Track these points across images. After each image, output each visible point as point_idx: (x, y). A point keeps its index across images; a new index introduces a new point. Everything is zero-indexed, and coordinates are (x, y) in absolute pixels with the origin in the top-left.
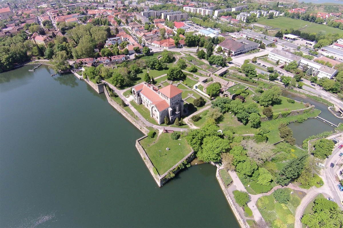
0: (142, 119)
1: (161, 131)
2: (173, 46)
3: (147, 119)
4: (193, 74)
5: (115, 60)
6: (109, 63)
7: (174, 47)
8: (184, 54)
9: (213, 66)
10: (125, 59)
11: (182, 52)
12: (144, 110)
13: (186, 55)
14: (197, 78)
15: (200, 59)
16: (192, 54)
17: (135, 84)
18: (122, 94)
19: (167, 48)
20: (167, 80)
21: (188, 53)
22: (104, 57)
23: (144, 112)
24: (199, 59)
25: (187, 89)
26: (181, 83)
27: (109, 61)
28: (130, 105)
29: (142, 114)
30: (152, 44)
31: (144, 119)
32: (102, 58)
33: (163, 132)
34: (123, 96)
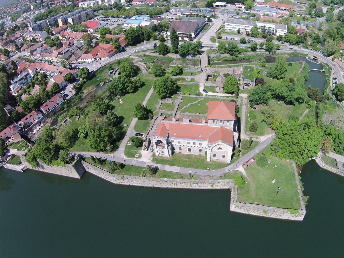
0: (200, 172)
1: (241, 169)
2: (113, 52)
3: (208, 168)
4: (183, 77)
5: (49, 109)
6: (42, 119)
7: (116, 53)
8: (137, 57)
9: (187, 57)
10: (63, 101)
11: (132, 55)
12: (187, 159)
13: (140, 56)
14: (193, 80)
15: (164, 55)
16: (147, 53)
17: (124, 130)
18: (125, 157)
19: (107, 58)
20: (161, 101)
21: (141, 54)
22: (29, 112)
23: (190, 162)
24: (161, 56)
25: (197, 99)
26: (183, 95)
27: (41, 116)
28: (159, 166)
29: (190, 166)
30: (79, 60)
31: (203, 170)
32: (28, 116)
33: (244, 168)
34: (131, 159)
